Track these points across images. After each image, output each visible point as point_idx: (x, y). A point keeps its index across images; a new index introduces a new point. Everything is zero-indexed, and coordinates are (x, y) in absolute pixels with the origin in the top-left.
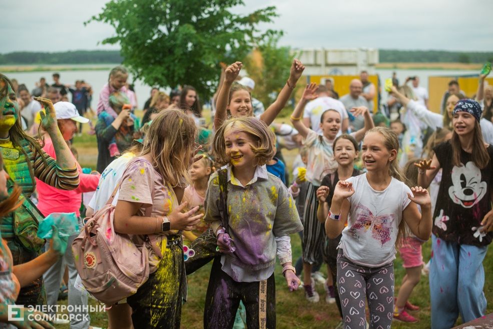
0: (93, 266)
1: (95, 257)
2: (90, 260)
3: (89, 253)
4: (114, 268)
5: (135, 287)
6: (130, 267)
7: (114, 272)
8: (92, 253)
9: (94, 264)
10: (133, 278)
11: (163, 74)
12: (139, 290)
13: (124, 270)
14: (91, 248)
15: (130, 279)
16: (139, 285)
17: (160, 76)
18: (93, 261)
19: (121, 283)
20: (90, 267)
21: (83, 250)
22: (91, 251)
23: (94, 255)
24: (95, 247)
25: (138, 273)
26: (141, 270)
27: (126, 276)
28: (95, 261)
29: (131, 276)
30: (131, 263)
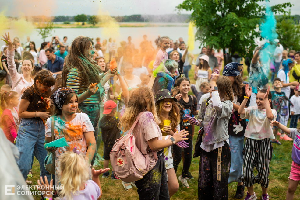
0: (122, 165)
1: (123, 161)
2: (120, 162)
3: (120, 158)
4: (133, 167)
5: (142, 175)
6: (140, 166)
7: (133, 169)
8: (121, 159)
9: (123, 164)
10: (142, 171)
11: (217, 42)
12: (144, 177)
13: (138, 168)
14: (121, 156)
15: (141, 172)
16: (144, 174)
17: (216, 44)
18: (122, 163)
19: (136, 174)
20: (121, 166)
21: (117, 157)
22: (121, 158)
23: (122, 160)
24: (123, 156)
25: (144, 169)
26: (145, 168)
27: (139, 171)
28: (123, 163)
29: (141, 171)
30: (141, 164)
